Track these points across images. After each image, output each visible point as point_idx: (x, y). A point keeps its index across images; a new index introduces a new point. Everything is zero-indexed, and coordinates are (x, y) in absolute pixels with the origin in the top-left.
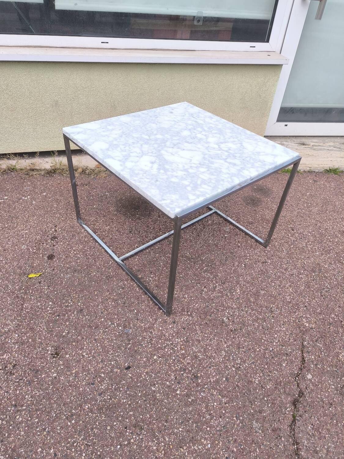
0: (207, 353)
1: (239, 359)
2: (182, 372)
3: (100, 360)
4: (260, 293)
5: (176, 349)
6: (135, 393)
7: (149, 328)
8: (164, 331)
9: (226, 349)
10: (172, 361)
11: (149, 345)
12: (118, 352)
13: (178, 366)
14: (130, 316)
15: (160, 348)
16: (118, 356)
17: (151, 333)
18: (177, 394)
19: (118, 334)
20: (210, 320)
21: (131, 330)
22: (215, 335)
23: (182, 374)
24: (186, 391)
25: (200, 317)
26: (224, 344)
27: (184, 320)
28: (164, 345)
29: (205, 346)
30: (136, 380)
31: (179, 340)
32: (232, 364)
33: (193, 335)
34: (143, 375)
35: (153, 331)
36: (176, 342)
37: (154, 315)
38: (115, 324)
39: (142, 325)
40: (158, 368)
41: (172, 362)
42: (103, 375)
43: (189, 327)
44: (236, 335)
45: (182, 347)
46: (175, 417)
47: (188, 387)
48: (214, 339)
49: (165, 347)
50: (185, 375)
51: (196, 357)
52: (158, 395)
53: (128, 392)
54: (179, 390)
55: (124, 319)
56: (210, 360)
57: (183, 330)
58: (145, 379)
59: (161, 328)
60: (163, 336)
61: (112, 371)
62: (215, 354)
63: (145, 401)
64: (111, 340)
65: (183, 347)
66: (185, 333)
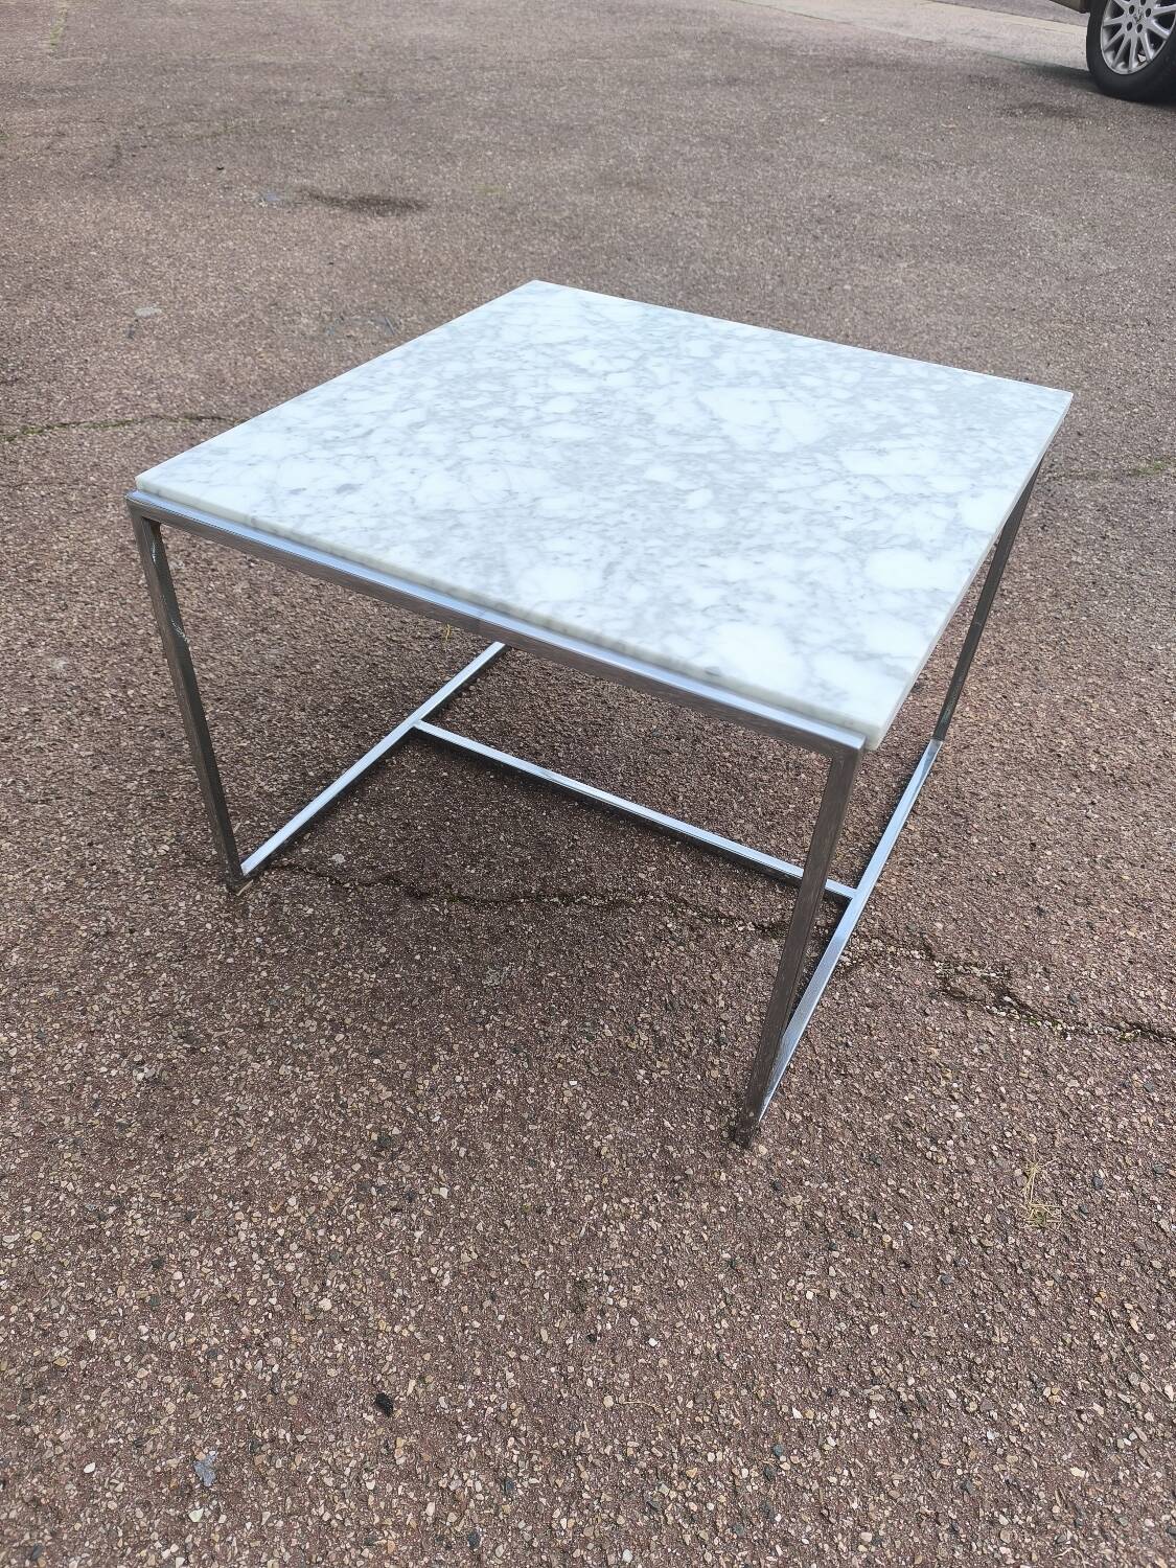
0: (292, 1120)
1: (301, 1025)
2: (374, 1191)
3: (366, 1552)
4: (15, 967)
5: (281, 1232)
6: (474, 1343)
7: (187, 1372)
8: (200, 1297)
9: (269, 1062)
10: (333, 1238)
11: (273, 1348)
12: (318, 1482)
13: (350, 1212)
14: (120, 1488)
15: (285, 1294)
16: (336, 1471)
17: (212, 1353)
18: (451, 1195)
19: (223, 1518)
20: (147, 1126)
21: (201, 1456)
22: (215, 1102)
23: (380, 1189)
24: (435, 1168)
25: (130, 1163)
26: (250, 1071)
27: (145, 1226)
28: (271, 1283)
29: (261, 1132)
30: (427, 1357)
31: (244, 1225)
32: (322, 1041)
33: (215, 1179)
34: (406, 1333)
35: (205, 1347)
36: (254, 1235)
37: (118, 1363)
38: (166, 1554)
39: (171, 1407)
40: (369, 1281)
41: (338, 1236)
42: (431, 1509)
43: (179, 1198)
44: (209, 1036)
45: (272, 1210)
46: (523, 1186)
47: (422, 1164)
48: (230, 1104)
49: (277, 1276)
50: (381, 1182)
51: (309, 1154)
52: (465, 1257)
53: (478, 1372)
54: (435, 1190)
55: (140, 1513)
56: (317, 1107)
57: (198, 1221)
58: (417, 1320)
59: (189, 1316)
60: (229, 1295)
61: (408, 1474)
62: (293, 1096)
63: (493, 1299)
64: (258, 1543)
65: (275, 1205)
66: (208, 1212)
